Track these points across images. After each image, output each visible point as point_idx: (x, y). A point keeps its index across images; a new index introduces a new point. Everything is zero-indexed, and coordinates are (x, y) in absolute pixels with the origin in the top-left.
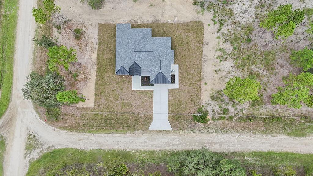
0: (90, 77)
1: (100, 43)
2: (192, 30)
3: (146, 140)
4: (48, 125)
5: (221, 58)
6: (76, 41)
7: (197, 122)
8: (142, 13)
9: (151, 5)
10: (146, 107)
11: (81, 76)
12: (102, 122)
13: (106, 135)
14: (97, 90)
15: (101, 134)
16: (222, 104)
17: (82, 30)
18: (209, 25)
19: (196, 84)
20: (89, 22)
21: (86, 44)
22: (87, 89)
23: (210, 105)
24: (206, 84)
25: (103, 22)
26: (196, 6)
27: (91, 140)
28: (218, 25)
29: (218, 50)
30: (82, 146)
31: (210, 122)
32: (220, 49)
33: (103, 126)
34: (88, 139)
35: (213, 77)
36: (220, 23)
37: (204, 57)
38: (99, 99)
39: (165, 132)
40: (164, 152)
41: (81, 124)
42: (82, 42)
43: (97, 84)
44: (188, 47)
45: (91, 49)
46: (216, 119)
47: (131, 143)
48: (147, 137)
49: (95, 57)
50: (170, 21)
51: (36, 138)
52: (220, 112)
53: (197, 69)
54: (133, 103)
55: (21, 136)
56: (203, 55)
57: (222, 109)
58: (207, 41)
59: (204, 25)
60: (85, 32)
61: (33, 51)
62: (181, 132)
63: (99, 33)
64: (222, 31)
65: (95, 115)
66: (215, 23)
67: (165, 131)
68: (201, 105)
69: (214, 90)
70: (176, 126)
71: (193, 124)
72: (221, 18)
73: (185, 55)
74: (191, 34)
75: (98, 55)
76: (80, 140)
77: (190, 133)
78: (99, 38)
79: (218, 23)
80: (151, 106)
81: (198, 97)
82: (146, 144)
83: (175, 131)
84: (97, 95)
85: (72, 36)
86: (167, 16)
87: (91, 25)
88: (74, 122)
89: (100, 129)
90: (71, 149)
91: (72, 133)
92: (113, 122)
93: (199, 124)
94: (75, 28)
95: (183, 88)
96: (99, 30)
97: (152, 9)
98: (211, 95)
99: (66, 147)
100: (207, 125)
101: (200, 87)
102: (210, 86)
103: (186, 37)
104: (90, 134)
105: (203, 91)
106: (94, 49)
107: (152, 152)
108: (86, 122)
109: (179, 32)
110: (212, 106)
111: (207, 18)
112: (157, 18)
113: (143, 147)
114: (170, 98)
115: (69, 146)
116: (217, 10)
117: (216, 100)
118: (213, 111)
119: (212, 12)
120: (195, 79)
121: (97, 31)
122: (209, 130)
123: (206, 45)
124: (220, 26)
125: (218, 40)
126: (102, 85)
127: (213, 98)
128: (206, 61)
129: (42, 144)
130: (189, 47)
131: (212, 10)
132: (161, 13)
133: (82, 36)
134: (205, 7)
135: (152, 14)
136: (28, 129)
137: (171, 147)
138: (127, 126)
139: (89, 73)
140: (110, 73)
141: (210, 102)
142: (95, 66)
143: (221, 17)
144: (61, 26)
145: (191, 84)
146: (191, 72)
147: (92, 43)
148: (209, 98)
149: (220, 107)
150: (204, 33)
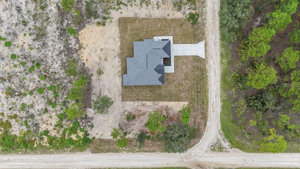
0: (165, 106)
1: (138, 100)
2: (126, 27)
3: (213, 60)
4: (203, 137)
5: (148, 4)
6: (137, 118)
7: (198, 21)
8: (113, 67)
9: (106, 60)
10: (187, 61)
11: (164, 113)
12: (200, 95)
13: (209, 91)
14: (175, 100)
15: (209, 95)
16: (184, 3)
17: (127, 115)
18: (121, 13)
19: (168, 23)
20: (120, 109)
21: (139, 110)
22: (174, 108)
23: (184, 11)
24: (168, 15)
25: (120, 98)
26: (106, 24)
27: (213, 102)
28: (121, 6)
29: (142, 5)
30: (218, 109)
31: (197, 12)
32: (141, 4)
33: (203, 94)
34: (213, 105)
35: (163, 10)
36: (120, 4)
37: (148, 16)
38: (182, 98)
39: (207, 46)
40: (221, 46)
41: (202, 111)
42: (137, 114)
43: (170, 100)
44: (140, 30)
45: (142, 107)
46: (195, 7)
47: (215, 72)
48: (210, 60)
49: (149, 103)
50: (118, 44)
51: (213, 145)
52: (190, 4)
53: (157, 22)
54: (185, 72)
55: (212, 157)
56: (146, 17)
57: (187, 3)
58: (134, 14)
59: (121, 17)
60: (129, 112)
61: (145, 153)
62: (206, 33)
63: (130, 101)
64: (126, 3)
65: (194, 101)
66: (120, 8)
67: (205, 46)
68: (185, 18)
69: (173, 9)
70: (201, 38)
71: (199, 25)
72: (116, 4)
73: (146, 31)
74: (129, 27)
75: (147, 100)
76: (214, 111)
77: (206, 26)
78: (134, 101)
79: (120, 6)
80: (186, 57)
81: (178, 21)
82: (215, 60)
83: (205, 38)
84: (179, 99)
85: (132, 123)
86: (115, 47)
87: (123, 107)
88: (200, 116)
89: (205, 96)
90: (221, 117)
91: (209, 118)
92: (200, 86)
93: (199, 20)
94: (125, 120)
95: (172, 33)
96: (127, 100)
97: (109, 59)
98: (177, 11)
99: (219, 121)
100: (200, 14)
101: (171, 19)
102: (170, 12)
103: (131, 31)
104: (209, 104)
105: (174, 17)
106: (142, 104)
107: (222, 55)
108: (199, 107)
109: (128, 36)
110: (185, 10)
111: (115, 15)
112: (116, 54)
113: (218, 62)
114: (180, 43)
115: (219, 119)
116: (109, 7)
117: (181, 7)
118: (189, 9)
119: (111, 10)
120: (165, 23)
121: (128, 103)
122: (204, 12)
123: (137, 15)
124: (122, 4)
125: (133, 6)
126: (171, 96)
127: (179, 9)
128: (150, 15)
129: (218, 140)
130: (139, 28)
131: (109, 11)
132: (112, 52)
133: (132, 114)
134: (107, 16)
135: (113, 59)
136: (206, 151)
137: (217, 41)
138: (203, 75)
139: (162, 107)
140: (162, 90)
141: (182, 12)
142: (156, 103)
143: (114, 3)
144: (124, 132)
145: (169, 27)
146: (159, 26)
147: (138, 106)
148: (180, 12)
149: (186, 4)
150: (128, 17)
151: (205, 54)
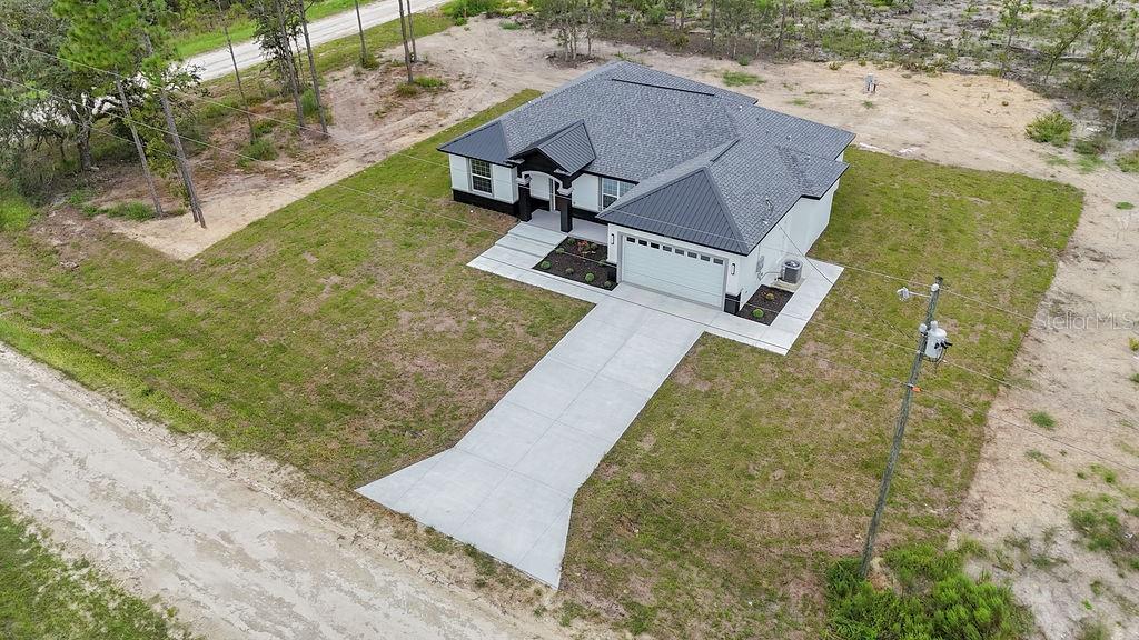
0: (313, 175)
1: (474, 121)
6: (390, 98)
10: (472, 363)
11: (280, 163)
17: (445, 85)
18: (1125, 205)
20: (496, 80)
21: (420, 111)
24: (1044, 421)
26: (1047, 145)
37: (1062, 299)
38: (254, 240)
42: (408, 102)
44: (944, 231)
45: (422, 122)
49: (411, 140)
50: (873, 147)
56: (1055, 289)
58: (1098, 248)
59: (1091, 199)
60: (451, 91)
63: (500, 104)
67: (485, 563)
68: (956, 539)
69: (1124, 480)
70: (610, 583)
74: (987, 202)
75: (433, 140)
78: (486, 111)
81: (943, 467)
82: (231, 574)
83: (571, 612)
84: (265, 226)
85: (390, 87)
86: (864, 136)
87: (495, 85)
95: (822, 364)
98: (1087, 507)
101: (981, 419)
102: (1084, 446)
103: (951, 202)
105: (1006, 448)
106: (435, 126)
111: (1112, 184)
114: (684, 379)
121: (500, 99)
123: (1085, 260)
127: (1104, 536)
130: (955, 234)
133: (426, 94)
134: (1107, 158)
139: (323, 168)
140: (417, 187)
142: (379, 159)
144: (383, 66)
147: (444, 114)
148: (1062, 521)
150: (1083, 221)
151: (406, 518)
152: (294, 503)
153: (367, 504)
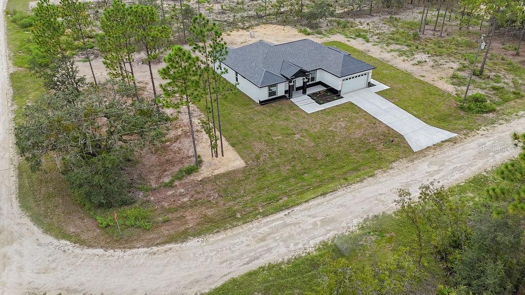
4: (118, 253)
5: (405, 55)
10: (365, 125)
12: (293, 183)
14: (229, 137)
18: (349, 41)
19: (408, 79)
22: (203, 144)
24: (423, 76)
26: (311, 35)
28: (360, 39)
29: (391, 52)
31: (498, 108)
34: (285, 225)
35: (422, 70)
37: (382, 59)
38: (248, 147)
41: (236, 207)
43: (223, 131)
46: (501, 103)
48: (428, 163)
52: (492, 93)
54: (331, 129)
56: (377, 58)
57: (488, 89)
58: (364, 49)
59: (343, 42)
62: (479, 132)
64: (371, 41)
65: (259, 179)
66: (354, 39)
67: (447, 141)
68: (454, 95)
69: (443, 77)
70: (455, 128)
71: (478, 118)
77: (494, 127)
80: (372, 120)
81: (434, 88)
83: (465, 135)
84: (238, 143)
89: (301, 194)
93: (488, 115)
98: (449, 83)
100: (500, 112)
101: (420, 80)
104: (282, 214)
105: (430, 82)
108: (248, 198)
111: (338, 38)
114: (393, 101)
119: (339, 34)
120: (399, 75)
123: (367, 52)
124: (364, 39)
125: (377, 46)
126: (237, 128)
127: (457, 84)
128: (389, 61)
131: (336, 33)
134: (325, 34)
137: (499, 157)
141: (459, 88)
142: (198, 113)
146: (384, 72)
148: (452, 86)
149: (484, 88)
151: (428, 147)
152: (416, 162)
153: (421, 151)
